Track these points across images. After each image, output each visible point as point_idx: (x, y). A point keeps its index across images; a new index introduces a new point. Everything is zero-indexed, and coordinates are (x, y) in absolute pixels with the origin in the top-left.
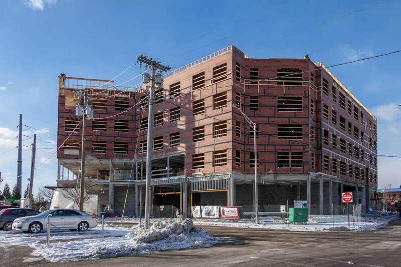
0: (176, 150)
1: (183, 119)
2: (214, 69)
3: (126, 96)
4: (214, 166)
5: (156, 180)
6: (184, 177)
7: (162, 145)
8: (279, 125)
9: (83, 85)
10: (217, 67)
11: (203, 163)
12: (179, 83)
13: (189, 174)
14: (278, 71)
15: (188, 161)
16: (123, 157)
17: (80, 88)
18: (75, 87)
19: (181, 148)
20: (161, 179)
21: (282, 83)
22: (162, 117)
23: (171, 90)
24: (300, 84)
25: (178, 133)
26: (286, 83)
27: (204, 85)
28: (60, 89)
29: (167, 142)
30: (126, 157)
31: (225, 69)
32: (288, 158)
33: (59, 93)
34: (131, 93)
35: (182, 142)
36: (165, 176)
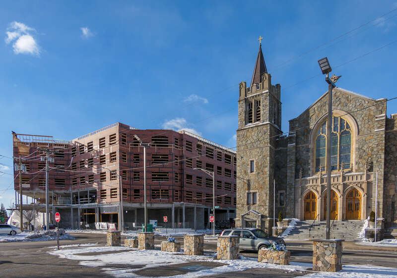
0: (92, 186)
1: (95, 167)
2: (110, 136)
3: (62, 147)
4: (111, 198)
5: (82, 205)
6: (96, 203)
7: (84, 182)
8: (153, 173)
9: (31, 140)
10: (112, 135)
11: (106, 196)
12: (92, 142)
13: (99, 202)
14: (152, 137)
15: (99, 194)
16: (61, 189)
17: (28, 141)
18: (25, 141)
19: (95, 185)
20: (85, 205)
21: (154, 146)
22: (84, 164)
23: (89, 146)
24: (167, 146)
25: (93, 176)
26: (157, 146)
27: (105, 146)
28: (14, 142)
29: (87, 181)
30: (63, 189)
31: (115, 137)
32: (159, 193)
33: (14, 145)
34: (66, 145)
35: (95, 182)
36: (87, 203)
